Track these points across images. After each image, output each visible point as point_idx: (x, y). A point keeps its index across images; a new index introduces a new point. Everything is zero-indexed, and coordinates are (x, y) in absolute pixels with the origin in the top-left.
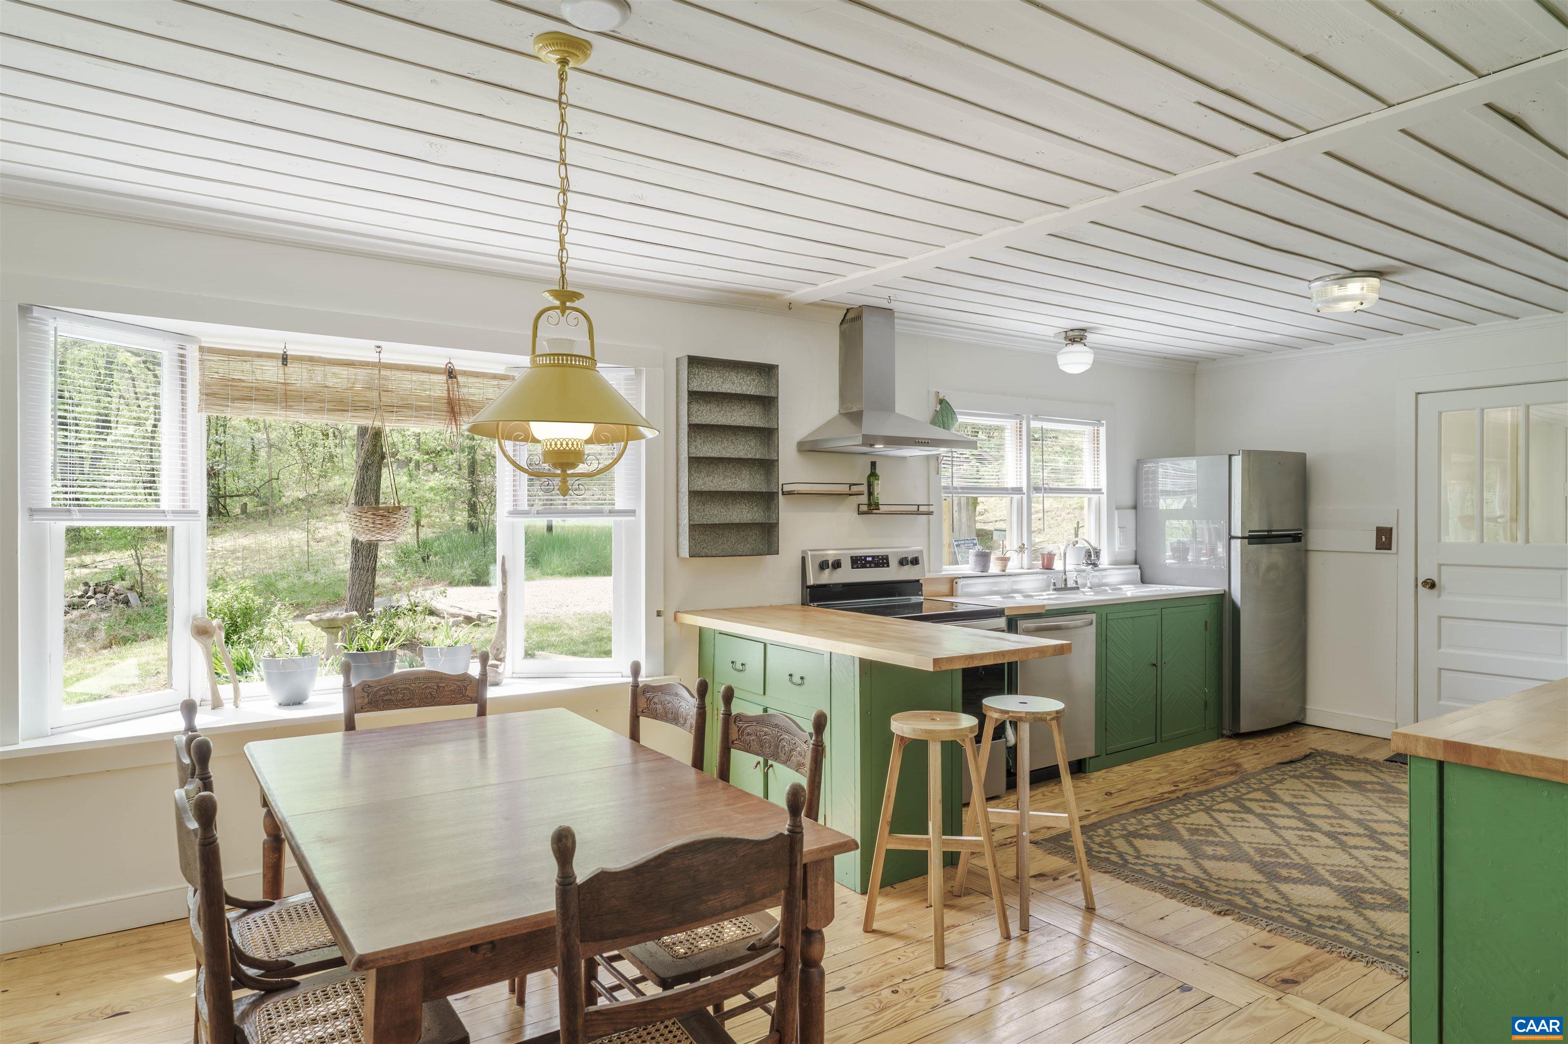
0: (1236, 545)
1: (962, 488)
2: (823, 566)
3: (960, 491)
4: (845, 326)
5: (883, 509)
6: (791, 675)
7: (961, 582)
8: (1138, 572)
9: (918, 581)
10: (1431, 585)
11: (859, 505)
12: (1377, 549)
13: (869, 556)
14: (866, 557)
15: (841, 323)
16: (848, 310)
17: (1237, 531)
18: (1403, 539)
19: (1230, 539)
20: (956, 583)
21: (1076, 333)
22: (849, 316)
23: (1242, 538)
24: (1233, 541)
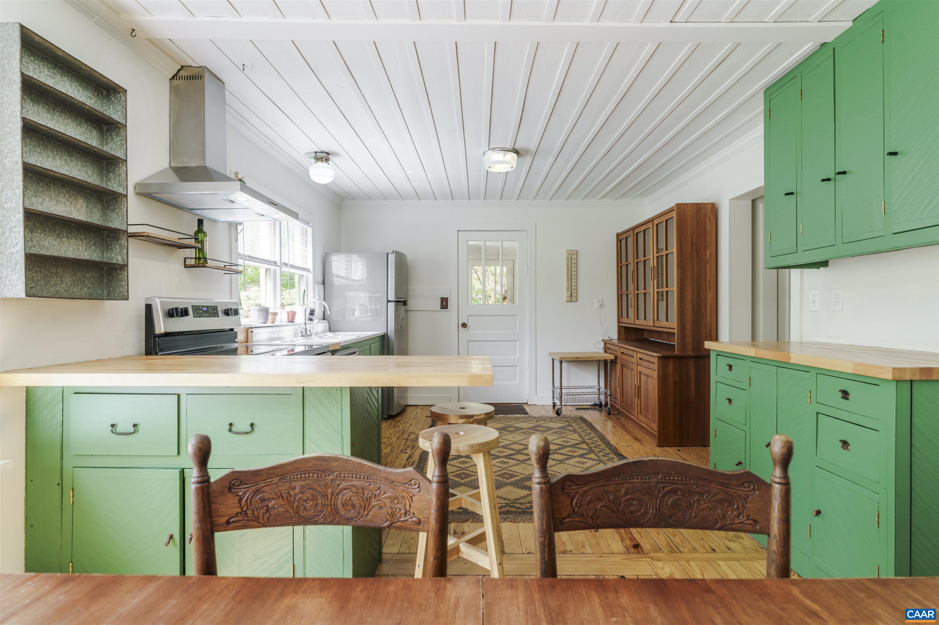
0: (392, 306)
1: (248, 256)
2: (172, 313)
3: (248, 258)
4: (176, 82)
5: (210, 263)
6: (231, 425)
7: (255, 331)
8: (327, 324)
9: (232, 330)
10: (464, 325)
11: (185, 258)
12: (441, 308)
13: (205, 307)
14: (203, 306)
15: (173, 78)
16: (182, 67)
17: (392, 297)
18: (452, 303)
19: (387, 303)
20: (252, 332)
21: (324, 155)
22: (182, 73)
23: (395, 301)
24: (389, 304)
